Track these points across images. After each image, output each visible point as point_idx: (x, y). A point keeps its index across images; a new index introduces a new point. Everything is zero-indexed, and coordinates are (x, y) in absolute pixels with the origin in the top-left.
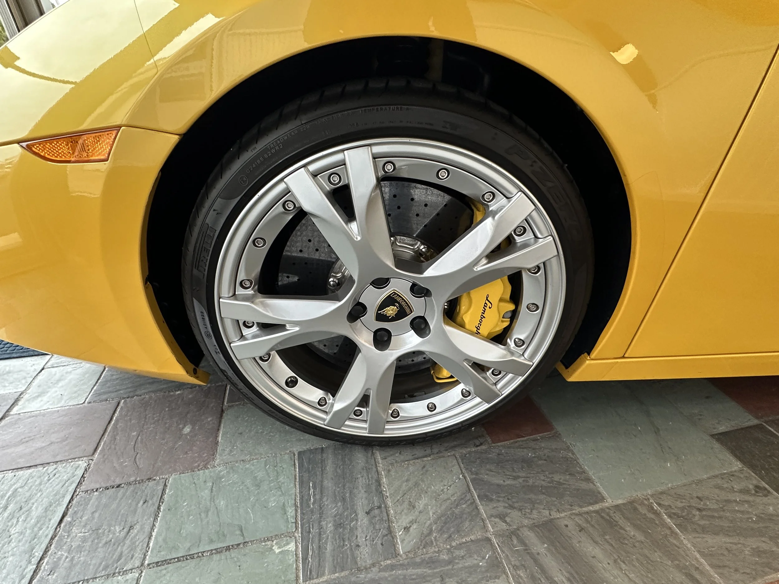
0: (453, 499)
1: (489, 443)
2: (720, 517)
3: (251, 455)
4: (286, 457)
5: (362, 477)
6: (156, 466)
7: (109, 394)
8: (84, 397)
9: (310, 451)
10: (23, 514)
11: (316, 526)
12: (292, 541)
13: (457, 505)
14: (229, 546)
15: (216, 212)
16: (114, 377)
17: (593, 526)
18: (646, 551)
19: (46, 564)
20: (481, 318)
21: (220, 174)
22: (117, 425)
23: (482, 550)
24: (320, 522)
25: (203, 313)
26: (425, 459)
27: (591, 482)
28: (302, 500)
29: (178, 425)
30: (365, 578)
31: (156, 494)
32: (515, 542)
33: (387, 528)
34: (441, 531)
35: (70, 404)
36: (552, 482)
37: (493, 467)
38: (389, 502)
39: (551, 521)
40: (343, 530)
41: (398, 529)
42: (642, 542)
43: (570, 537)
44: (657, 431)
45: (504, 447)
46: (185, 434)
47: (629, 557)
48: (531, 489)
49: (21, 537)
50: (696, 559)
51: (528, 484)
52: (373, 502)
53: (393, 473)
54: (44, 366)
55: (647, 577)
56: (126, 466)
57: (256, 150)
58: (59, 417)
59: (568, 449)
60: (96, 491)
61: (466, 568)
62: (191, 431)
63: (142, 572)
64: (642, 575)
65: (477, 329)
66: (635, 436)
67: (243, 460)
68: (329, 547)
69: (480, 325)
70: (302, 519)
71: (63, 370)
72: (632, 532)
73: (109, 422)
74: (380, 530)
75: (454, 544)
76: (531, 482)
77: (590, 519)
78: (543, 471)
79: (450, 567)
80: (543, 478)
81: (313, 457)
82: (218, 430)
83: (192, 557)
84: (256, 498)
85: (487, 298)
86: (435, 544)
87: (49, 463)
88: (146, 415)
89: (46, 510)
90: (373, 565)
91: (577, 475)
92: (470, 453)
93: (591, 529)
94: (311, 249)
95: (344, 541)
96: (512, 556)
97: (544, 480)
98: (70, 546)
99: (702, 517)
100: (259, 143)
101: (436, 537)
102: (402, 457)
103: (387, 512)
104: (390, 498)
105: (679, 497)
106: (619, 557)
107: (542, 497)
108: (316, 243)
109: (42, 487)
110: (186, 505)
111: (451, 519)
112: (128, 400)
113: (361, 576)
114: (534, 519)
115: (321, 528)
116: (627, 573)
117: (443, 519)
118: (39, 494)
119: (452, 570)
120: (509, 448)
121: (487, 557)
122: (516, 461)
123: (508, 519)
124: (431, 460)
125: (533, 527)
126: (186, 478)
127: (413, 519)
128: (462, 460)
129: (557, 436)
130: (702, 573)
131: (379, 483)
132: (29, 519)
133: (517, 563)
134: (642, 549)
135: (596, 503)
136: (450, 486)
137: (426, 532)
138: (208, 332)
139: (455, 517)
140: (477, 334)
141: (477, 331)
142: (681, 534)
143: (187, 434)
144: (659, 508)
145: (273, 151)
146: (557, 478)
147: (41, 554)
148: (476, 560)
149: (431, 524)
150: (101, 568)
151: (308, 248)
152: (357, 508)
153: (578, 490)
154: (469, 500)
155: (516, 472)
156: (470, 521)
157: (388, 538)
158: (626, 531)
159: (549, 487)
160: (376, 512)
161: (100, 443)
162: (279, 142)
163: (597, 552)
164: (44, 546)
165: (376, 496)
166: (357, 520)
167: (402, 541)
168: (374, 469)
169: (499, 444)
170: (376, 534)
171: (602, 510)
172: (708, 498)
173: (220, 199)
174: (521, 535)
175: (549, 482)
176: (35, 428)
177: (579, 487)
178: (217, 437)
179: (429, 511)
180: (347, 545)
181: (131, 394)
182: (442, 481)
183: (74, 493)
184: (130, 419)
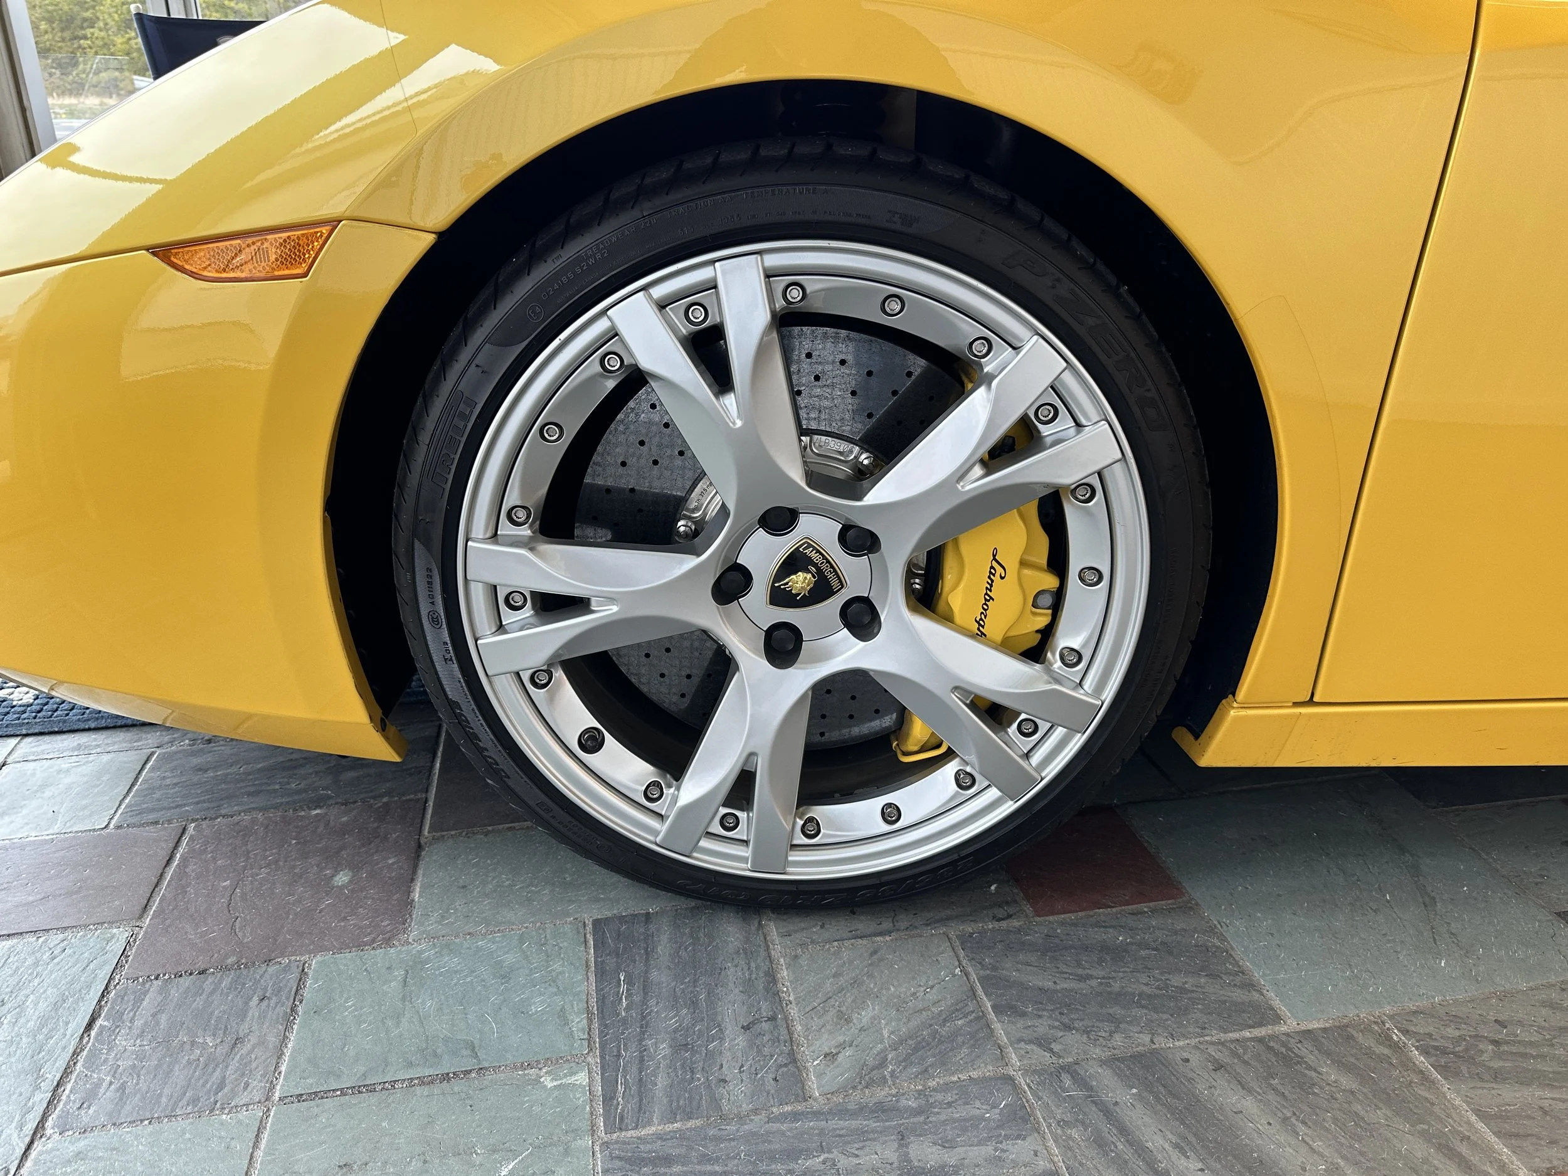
0: (935, 1010)
1: (1027, 916)
2: (1543, 1057)
3: (487, 925)
4: (567, 928)
5: (736, 966)
6: (280, 939)
7: (163, 813)
8: (105, 817)
9: (621, 919)
10: (9, 1012)
11: (633, 1047)
12: (582, 1070)
13: (945, 1020)
14: (448, 1074)
15: (480, 370)
16: (168, 781)
17: (1245, 1063)
18: (1357, 1107)
19: (71, 1092)
20: (986, 600)
21: (494, 301)
22: (186, 867)
23: (991, 1093)
24: (641, 1041)
25: (431, 571)
26: (879, 939)
27: (1255, 990)
28: (603, 1002)
29: (322, 870)
30: (738, 1131)
31: (286, 985)
32: (1068, 1082)
33: (788, 1054)
34: (906, 1061)
35: (75, 829)
36: (1167, 986)
37: (1032, 958)
38: (793, 1011)
39: (1153, 1052)
40: (692, 1055)
41: (811, 1056)
42: (1352, 1092)
43: (1190, 1080)
44: (1429, 903)
45: (1062, 924)
46: (338, 886)
47: (1317, 1115)
48: (1117, 998)
49: (13, 1048)
50: (1469, 1123)
51: (1109, 989)
52: (759, 1009)
53: (803, 962)
54: (6, 758)
55: (1351, 1147)
56: (214, 939)
57: (561, 260)
58: (55, 852)
59: (1212, 930)
60: (157, 978)
61: (954, 1121)
62: (350, 881)
63: (268, 1110)
64: (1342, 1145)
65: (980, 625)
66: (1375, 911)
67: (469, 934)
68: (661, 1081)
69: (985, 617)
70: (602, 1035)
71: (51, 767)
72: (1331, 1074)
73: (168, 863)
74: (772, 1056)
75: (932, 1084)
76: (1116, 986)
77: (1241, 1051)
78: (1146, 967)
79: (922, 1119)
80: (1145, 980)
81: (628, 928)
82: (412, 880)
83: (370, 1088)
84: (501, 998)
85: (994, 556)
86: (890, 1082)
87: (47, 930)
88: (248, 852)
89: (56, 1007)
90: (756, 1111)
91: (1224, 977)
92: (982, 933)
93: (1240, 1068)
94: (643, 461)
95: (692, 1072)
96: (1058, 1106)
97: (1147, 984)
98: (115, 1066)
99: (1499, 1056)
100: (565, 247)
101: (893, 1071)
102: (826, 935)
103: (788, 1027)
104: (797, 1004)
105: (1456, 1020)
106: (1294, 1114)
107: (1138, 1012)
108: (654, 448)
109: (40, 969)
110: (351, 1007)
111: (928, 1044)
112: (204, 824)
113: (728, 1127)
114: (1114, 1049)
115: (643, 1050)
116: (1307, 1139)
117: (910, 1042)
118: (37, 981)
119: (926, 1124)
120: (1075, 925)
121: (1002, 1106)
122: (1086, 949)
123: (1056, 1047)
124: (891, 940)
125: (1111, 1062)
126: (347, 959)
127: (845, 1041)
128: (962, 944)
129: (1190, 908)
130: (1474, 1146)
131: (772, 977)
132: (23, 1020)
133: (1068, 1117)
134: (1350, 1103)
135: (1260, 1024)
136: (932, 987)
137: (871, 1062)
138: (435, 612)
139: (939, 1040)
140: (980, 635)
141: (978, 629)
142: (1444, 1082)
143: (342, 885)
144: (1403, 1038)
145: (591, 261)
146: (1176, 980)
147: (58, 1076)
148: (978, 1108)
149: (884, 1050)
150: (184, 1102)
151: (638, 459)
152: (722, 1019)
153: (1225, 1002)
154: (973, 1012)
155: (1084, 969)
156: (973, 1046)
157: (789, 1070)
158: (1322, 1074)
159: (1156, 996)
160: (765, 1026)
161: (152, 899)
162: (601, 246)
163: (1249, 1104)
164: (61, 1064)
165: (766, 1000)
166: (722, 1039)
167: (819, 1076)
168: (763, 954)
169: (1051, 918)
170: (762, 1063)
171: (1272, 1037)
172: (1520, 1023)
173: (491, 346)
174: (1082, 1073)
175: (1158, 988)
176: (7, 869)
177: (1226, 998)
178: (409, 892)
179: (881, 1029)
180: (699, 1079)
181: (212, 813)
182: (914, 978)
183: (109, 981)
184: (214, 859)
